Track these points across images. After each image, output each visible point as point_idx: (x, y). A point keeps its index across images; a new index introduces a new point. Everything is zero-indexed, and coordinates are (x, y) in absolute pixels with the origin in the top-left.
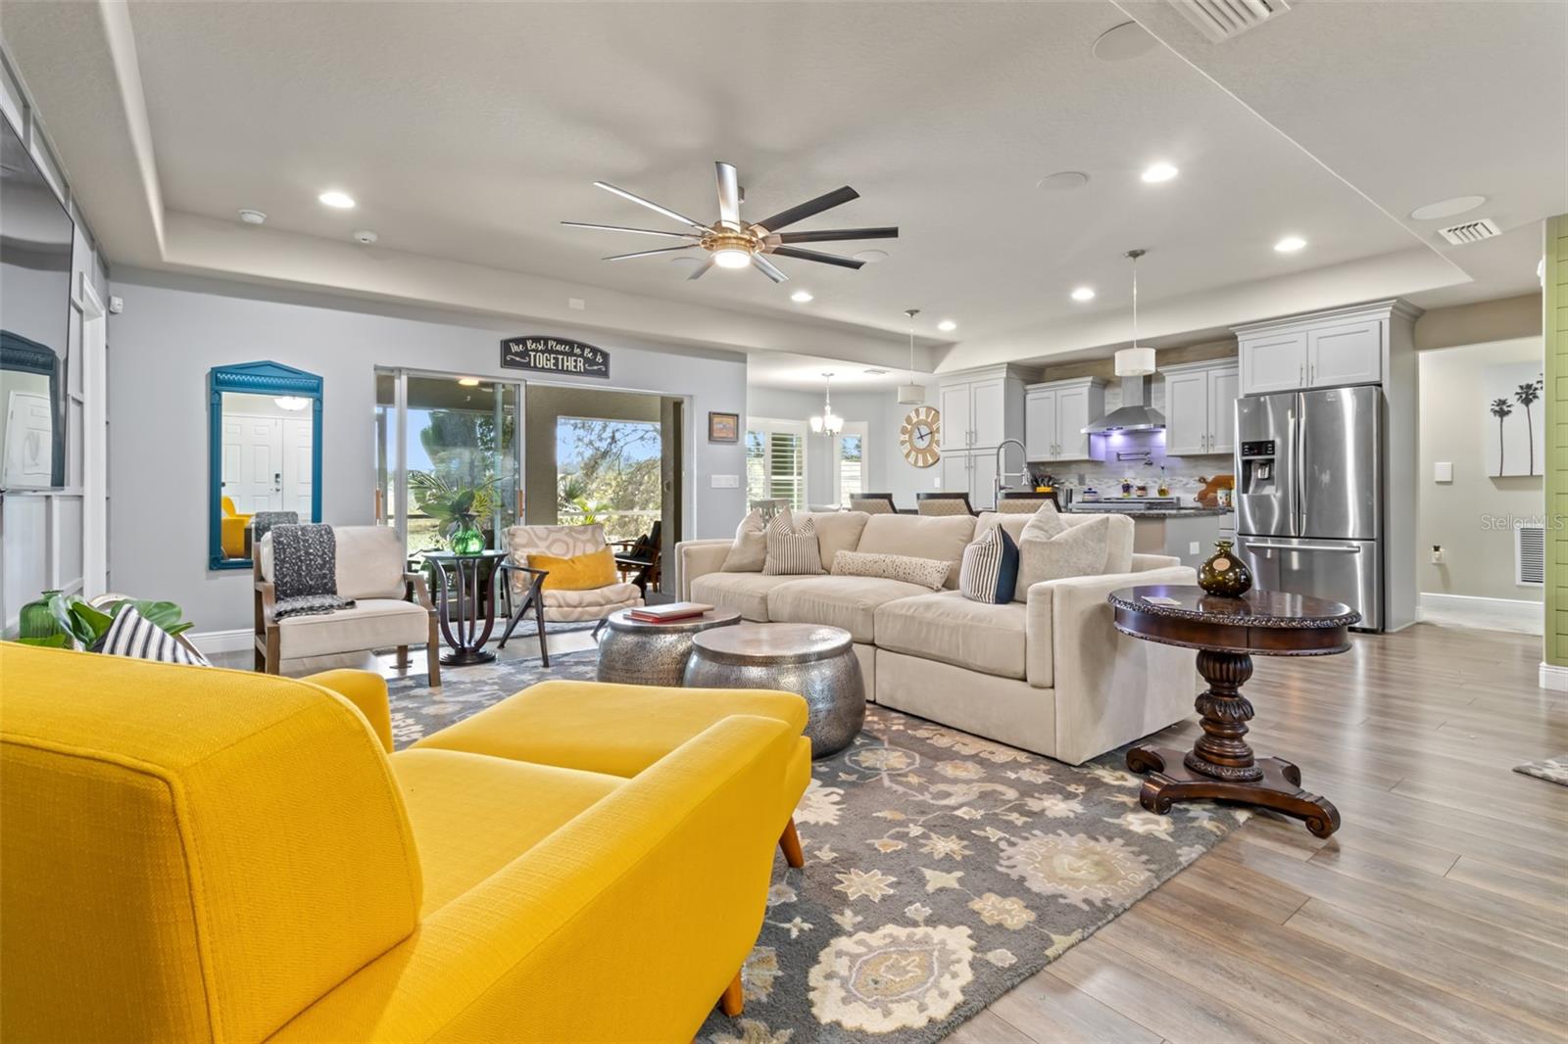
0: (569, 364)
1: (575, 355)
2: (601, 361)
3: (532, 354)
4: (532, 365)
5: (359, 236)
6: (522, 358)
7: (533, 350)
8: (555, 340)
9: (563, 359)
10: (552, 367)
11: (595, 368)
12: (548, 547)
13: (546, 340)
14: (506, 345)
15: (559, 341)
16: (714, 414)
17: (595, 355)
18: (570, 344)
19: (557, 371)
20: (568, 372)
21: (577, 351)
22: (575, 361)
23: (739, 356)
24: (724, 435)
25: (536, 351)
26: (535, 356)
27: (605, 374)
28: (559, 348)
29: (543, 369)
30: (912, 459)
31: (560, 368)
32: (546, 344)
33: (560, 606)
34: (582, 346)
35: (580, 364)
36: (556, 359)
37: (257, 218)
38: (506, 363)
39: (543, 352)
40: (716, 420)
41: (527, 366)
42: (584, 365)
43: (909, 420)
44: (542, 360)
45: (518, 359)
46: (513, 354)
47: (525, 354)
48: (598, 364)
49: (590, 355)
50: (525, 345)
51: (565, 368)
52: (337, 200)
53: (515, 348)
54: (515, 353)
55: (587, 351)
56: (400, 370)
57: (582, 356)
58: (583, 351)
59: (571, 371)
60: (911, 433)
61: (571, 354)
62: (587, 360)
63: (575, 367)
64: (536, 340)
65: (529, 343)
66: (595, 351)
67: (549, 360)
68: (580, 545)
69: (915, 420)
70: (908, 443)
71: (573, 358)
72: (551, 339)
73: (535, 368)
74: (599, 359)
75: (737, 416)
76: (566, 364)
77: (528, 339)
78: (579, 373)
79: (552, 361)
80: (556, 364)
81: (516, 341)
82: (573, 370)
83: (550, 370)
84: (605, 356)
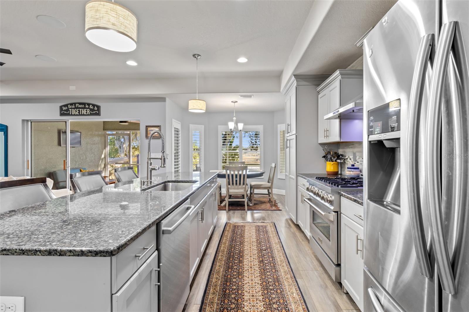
0: (84, 112)
3: (70, 110)
4: (70, 114)
6: (66, 112)
7: (70, 108)
8: (78, 103)
9: (81, 110)
10: (78, 114)
11: (94, 112)
13: (75, 104)
14: (61, 107)
15: (80, 104)
16: (147, 126)
17: (94, 107)
18: (84, 104)
19: (80, 115)
20: (84, 115)
21: (87, 106)
22: (86, 110)
25: (72, 108)
26: (71, 110)
27: (98, 114)
28: (80, 106)
29: (74, 115)
31: (81, 114)
32: (75, 105)
34: (89, 104)
35: (88, 112)
36: (79, 111)
38: (62, 114)
39: (74, 108)
40: (149, 129)
41: (68, 115)
42: (90, 112)
44: (74, 112)
45: (65, 112)
47: (68, 110)
48: (95, 110)
49: (92, 107)
50: (68, 107)
51: (83, 114)
53: (64, 108)
54: (65, 111)
55: (91, 106)
57: (89, 108)
58: (89, 106)
59: (85, 115)
61: (85, 108)
62: (91, 110)
63: (86, 113)
64: (71, 104)
65: (69, 106)
66: (94, 105)
67: (77, 111)
71: (85, 109)
73: (72, 115)
74: (96, 108)
75: (160, 126)
76: (83, 112)
77: (69, 104)
78: (88, 115)
79: (78, 112)
80: (79, 113)
81: (65, 106)
82: (86, 114)
83: (77, 115)
84: (99, 107)
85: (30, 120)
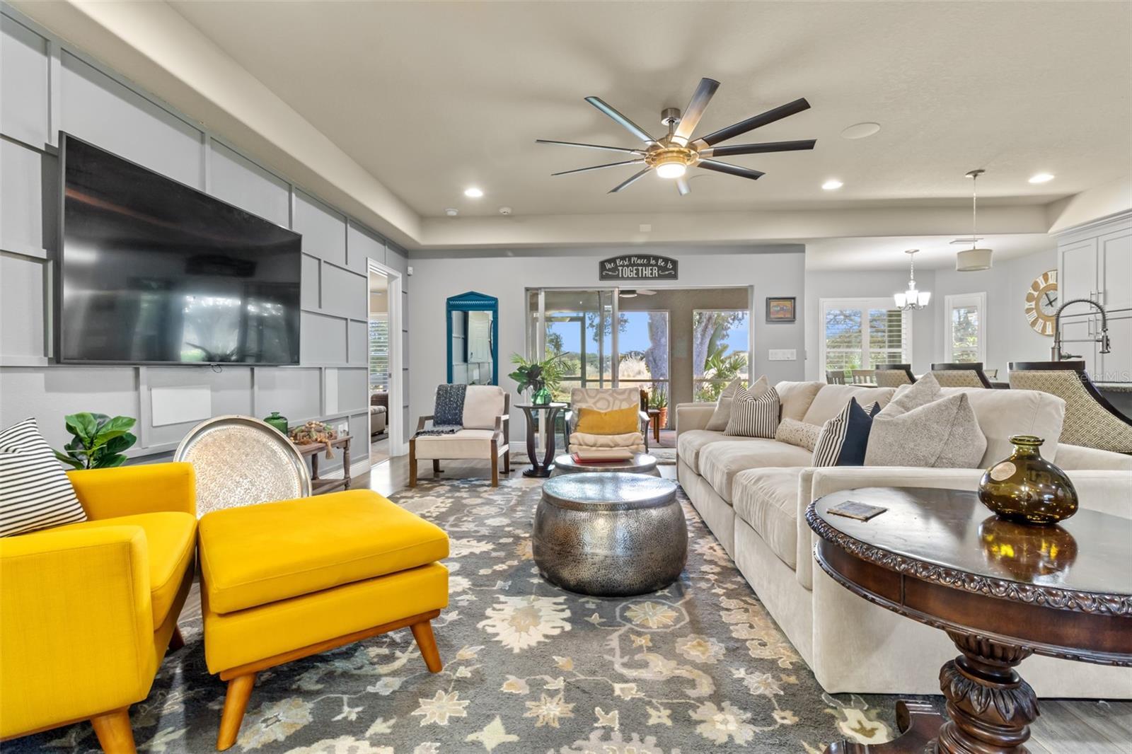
0: (647, 272)
1: (652, 265)
2: (671, 267)
3: (620, 268)
4: (620, 276)
5: (502, 211)
6: (613, 272)
7: (620, 266)
8: (636, 256)
9: (642, 269)
10: (635, 276)
11: (667, 273)
12: (595, 403)
13: (630, 257)
14: (602, 264)
15: (639, 257)
16: (770, 299)
17: (667, 263)
18: (648, 257)
19: (638, 278)
20: (646, 278)
21: (653, 262)
22: (651, 270)
23: (797, 247)
24: (783, 316)
25: (623, 266)
26: (622, 270)
27: (675, 277)
28: (639, 262)
29: (628, 278)
30: (1039, 327)
31: (640, 276)
32: (630, 260)
33: (581, 445)
34: (656, 258)
35: (655, 272)
36: (637, 270)
37: (452, 213)
38: (603, 277)
39: (627, 266)
40: (773, 303)
41: (617, 278)
42: (658, 271)
43: (1035, 286)
44: (627, 272)
45: (610, 273)
46: (607, 270)
47: (615, 269)
48: (669, 270)
49: (662, 264)
50: (615, 263)
51: (644, 276)
52: (474, 193)
53: (608, 266)
54: (608, 270)
55: (660, 261)
56: (540, 288)
57: (656, 265)
58: (657, 261)
59: (649, 278)
60: (1038, 300)
61: (648, 265)
62: (660, 268)
63: (652, 274)
64: (623, 258)
65: (618, 261)
66: (666, 260)
67: (632, 271)
68: (617, 402)
69: (1042, 285)
70: (1034, 311)
71: (650, 268)
72: (633, 256)
73: (623, 278)
74: (670, 266)
75: (794, 299)
76: (644, 272)
77: (617, 258)
78: (654, 278)
79: (635, 272)
80: (637, 274)
81: (609, 261)
82: (650, 276)
83: (633, 278)
84: (675, 263)
85: (545, 288)
